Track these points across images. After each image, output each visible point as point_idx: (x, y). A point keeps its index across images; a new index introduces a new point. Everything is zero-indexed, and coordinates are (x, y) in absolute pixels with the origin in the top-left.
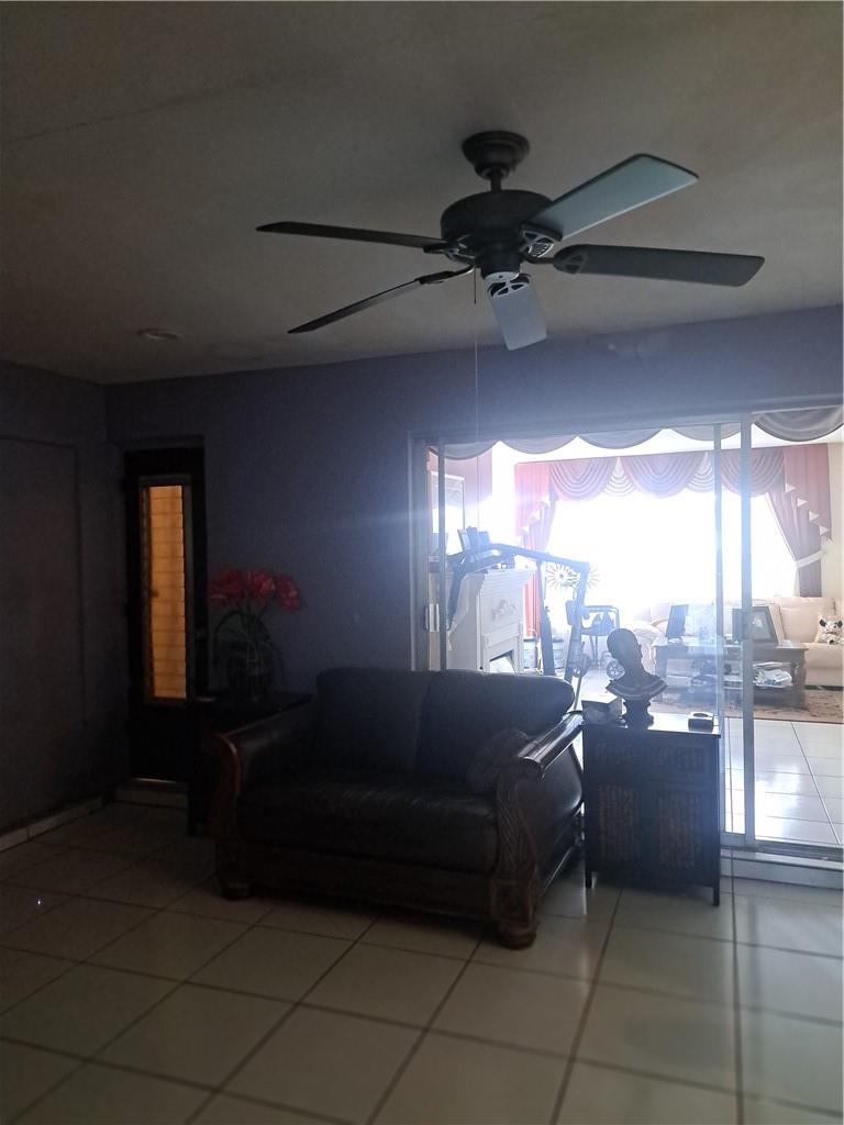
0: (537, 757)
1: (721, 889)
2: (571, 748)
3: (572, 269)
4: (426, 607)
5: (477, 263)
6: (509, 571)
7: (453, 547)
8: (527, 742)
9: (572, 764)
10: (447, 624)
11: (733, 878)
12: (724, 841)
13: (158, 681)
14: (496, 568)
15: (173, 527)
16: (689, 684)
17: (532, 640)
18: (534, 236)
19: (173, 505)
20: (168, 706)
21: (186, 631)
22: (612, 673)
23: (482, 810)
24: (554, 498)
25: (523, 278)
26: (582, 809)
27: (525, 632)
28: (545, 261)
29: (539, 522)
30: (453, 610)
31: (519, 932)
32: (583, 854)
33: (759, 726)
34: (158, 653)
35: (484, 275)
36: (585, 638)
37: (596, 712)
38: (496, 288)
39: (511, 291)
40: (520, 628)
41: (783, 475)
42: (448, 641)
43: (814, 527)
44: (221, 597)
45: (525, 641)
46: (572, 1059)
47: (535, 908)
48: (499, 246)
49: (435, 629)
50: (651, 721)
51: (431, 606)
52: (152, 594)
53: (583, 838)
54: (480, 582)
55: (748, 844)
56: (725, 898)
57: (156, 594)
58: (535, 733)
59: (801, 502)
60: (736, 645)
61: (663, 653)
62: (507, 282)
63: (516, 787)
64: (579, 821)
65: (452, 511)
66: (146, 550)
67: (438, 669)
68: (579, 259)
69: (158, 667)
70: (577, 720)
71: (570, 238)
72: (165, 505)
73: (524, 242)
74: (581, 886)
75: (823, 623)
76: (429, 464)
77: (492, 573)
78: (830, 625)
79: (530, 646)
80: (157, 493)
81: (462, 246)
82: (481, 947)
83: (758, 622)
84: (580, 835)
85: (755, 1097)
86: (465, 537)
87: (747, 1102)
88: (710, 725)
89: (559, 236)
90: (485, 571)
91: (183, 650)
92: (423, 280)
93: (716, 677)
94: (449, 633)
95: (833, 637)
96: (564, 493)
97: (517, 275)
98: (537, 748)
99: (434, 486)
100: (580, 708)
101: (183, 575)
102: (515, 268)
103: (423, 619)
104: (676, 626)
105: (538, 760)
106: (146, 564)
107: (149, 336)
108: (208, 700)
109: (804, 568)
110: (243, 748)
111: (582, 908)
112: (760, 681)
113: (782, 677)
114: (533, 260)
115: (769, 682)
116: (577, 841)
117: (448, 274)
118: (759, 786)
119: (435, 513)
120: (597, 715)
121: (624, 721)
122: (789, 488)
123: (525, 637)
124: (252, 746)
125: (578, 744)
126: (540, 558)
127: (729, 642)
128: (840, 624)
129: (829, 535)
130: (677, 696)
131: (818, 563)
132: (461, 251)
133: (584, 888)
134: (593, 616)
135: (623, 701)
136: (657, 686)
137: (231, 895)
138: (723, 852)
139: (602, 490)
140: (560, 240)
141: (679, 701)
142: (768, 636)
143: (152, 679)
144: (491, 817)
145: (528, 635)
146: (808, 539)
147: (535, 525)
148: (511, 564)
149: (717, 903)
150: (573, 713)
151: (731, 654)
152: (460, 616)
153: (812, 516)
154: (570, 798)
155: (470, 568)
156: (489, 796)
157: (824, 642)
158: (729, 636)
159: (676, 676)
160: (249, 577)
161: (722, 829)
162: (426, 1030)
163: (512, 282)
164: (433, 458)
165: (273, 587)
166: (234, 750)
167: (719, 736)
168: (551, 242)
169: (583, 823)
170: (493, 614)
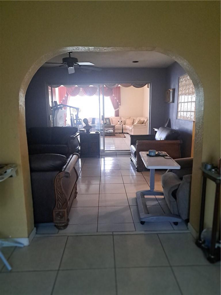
4: (50, 116)
9: (78, 142)
12: (100, 151)
14: (59, 110)
23: (65, 146)
24: (67, 95)
26: (80, 148)
29: (64, 100)
41: (112, 92)
43: (118, 103)
54: (58, 112)
55: (104, 151)
59: (116, 98)
67: (53, 126)
70: (78, 134)
75: (119, 121)
78: (120, 122)
88: (98, 132)
95: (120, 124)
96: (70, 94)
103: (49, 118)
104: (93, 122)
109: (116, 111)
113: (112, 131)
115: (109, 132)
120: (82, 132)
122: (113, 95)
125: (79, 137)
126: (70, 107)
128: (122, 121)
129: (120, 105)
131: (118, 110)
139: (78, 94)
142: (109, 123)
146: (117, 105)
147: (64, 101)
149: (99, 157)
153: (117, 101)
154: (77, 146)
156: (67, 144)
157: (119, 125)
161: (100, 149)
164: (49, 88)
169: (80, 151)
170: (60, 118)
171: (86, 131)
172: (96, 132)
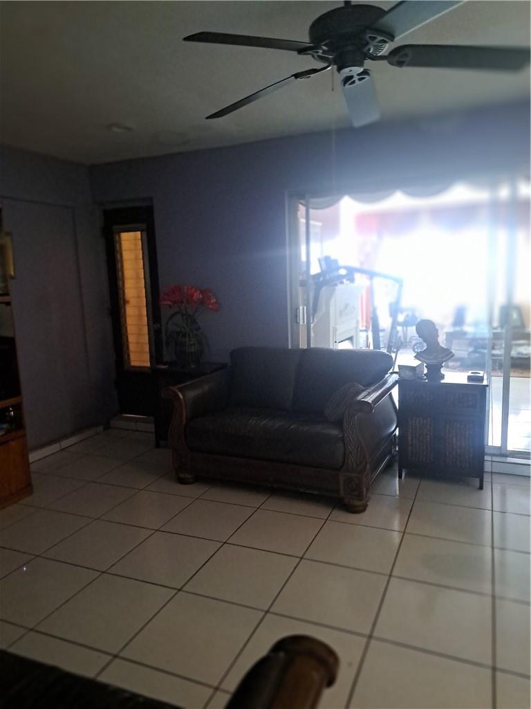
0: (370, 399)
1: (484, 480)
2: (390, 394)
3: (400, 64)
4: (297, 309)
5: (335, 62)
6: (351, 284)
7: (315, 269)
8: (363, 391)
9: (391, 405)
10: (311, 319)
11: (492, 473)
12: (487, 451)
13: (133, 357)
14: (342, 283)
15: (136, 259)
16: (466, 356)
17: (365, 331)
18: (375, 38)
19: (136, 245)
20: (140, 372)
21: (148, 325)
22: (416, 350)
23: (334, 432)
25: (365, 72)
26: (397, 432)
27: (360, 324)
28: (382, 58)
30: (315, 310)
31: (358, 503)
32: (397, 458)
33: (514, 382)
34: (132, 339)
35: (339, 69)
36: (399, 328)
37: (407, 372)
38: (348, 79)
39: (357, 82)
40: (358, 322)
42: (312, 331)
44: (169, 303)
45: (361, 331)
46: (390, 576)
47: (367, 490)
48: (350, 48)
49: (304, 322)
50: (443, 377)
51: (301, 308)
52: (125, 302)
53: (397, 449)
54: (332, 292)
55: (502, 453)
56: (487, 485)
57: (128, 302)
58: (368, 385)
60: (499, 331)
61: (450, 336)
62: (355, 75)
63: (356, 417)
64: (395, 439)
65: (314, 246)
66: (120, 273)
67: (305, 347)
68: (406, 55)
69: (132, 347)
70: (395, 377)
71: (400, 40)
72: (131, 244)
73: (367, 43)
74: (396, 477)
76: (299, 213)
77: (340, 287)
79: (363, 335)
80: (125, 236)
81: (325, 48)
82: (333, 512)
83: (515, 316)
84: (395, 448)
85: (502, 598)
86: (323, 263)
87: (498, 601)
88: (481, 379)
89: (392, 37)
90: (336, 285)
91: (147, 337)
92: (297, 76)
93: (486, 351)
94: (312, 325)
97: (362, 70)
98: (369, 394)
99: (302, 229)
100: (396, 369)
101: (144, 290)
102: (361, 64)
103: (296, 316)
104: (459, 319)
105: (370, 401)
106: (120, 283)
107: (115, 129)
108: (163, 367)
110: (187, 395)
111: (396, 490)
112: (514, 353)
113: (528, 350)
114: (374, 58)
115: (519, 353)
116: (393, 451)
117: (315, 71)
118: (511, 417)
119: (303, 248)
120: (409, 374)
121: (425, 377)
123: (361, 328)
124: (192, 394)
125: (395, 392)
126: (371, 275)
127: (495, 329)
130: (458, 364)
132: (324, 52)
133: (397, 479)
134: (405, 314)
135: (425, 365)
136: (447, 355)
137: (182, 481)
138: (486, 458)
140: (392, 40)
141: (461, 366)
142: (519, 324)
143: (129, 355)
144: (340, 436)
145: (362, 326)
148: (352, 280)
149: (481, 488)
150: (392, 373)
151: (496, 336)
152: (319, 314)
154: (390, 425)
155: (326, 283)
156: (339, 424)
158: (496, 324)
159: (460, 350)
160: (185, 290)
161: (486, 444)
162: (302, 558)
163: (358, 75)
164: (302, 209)
165: (201, 296)
166: (181, 397)
167: (487, 386)
168: (385, 42)
169: (397, 440)
170: (341, 313)
171: (426, 371)
172: (470, 378)
